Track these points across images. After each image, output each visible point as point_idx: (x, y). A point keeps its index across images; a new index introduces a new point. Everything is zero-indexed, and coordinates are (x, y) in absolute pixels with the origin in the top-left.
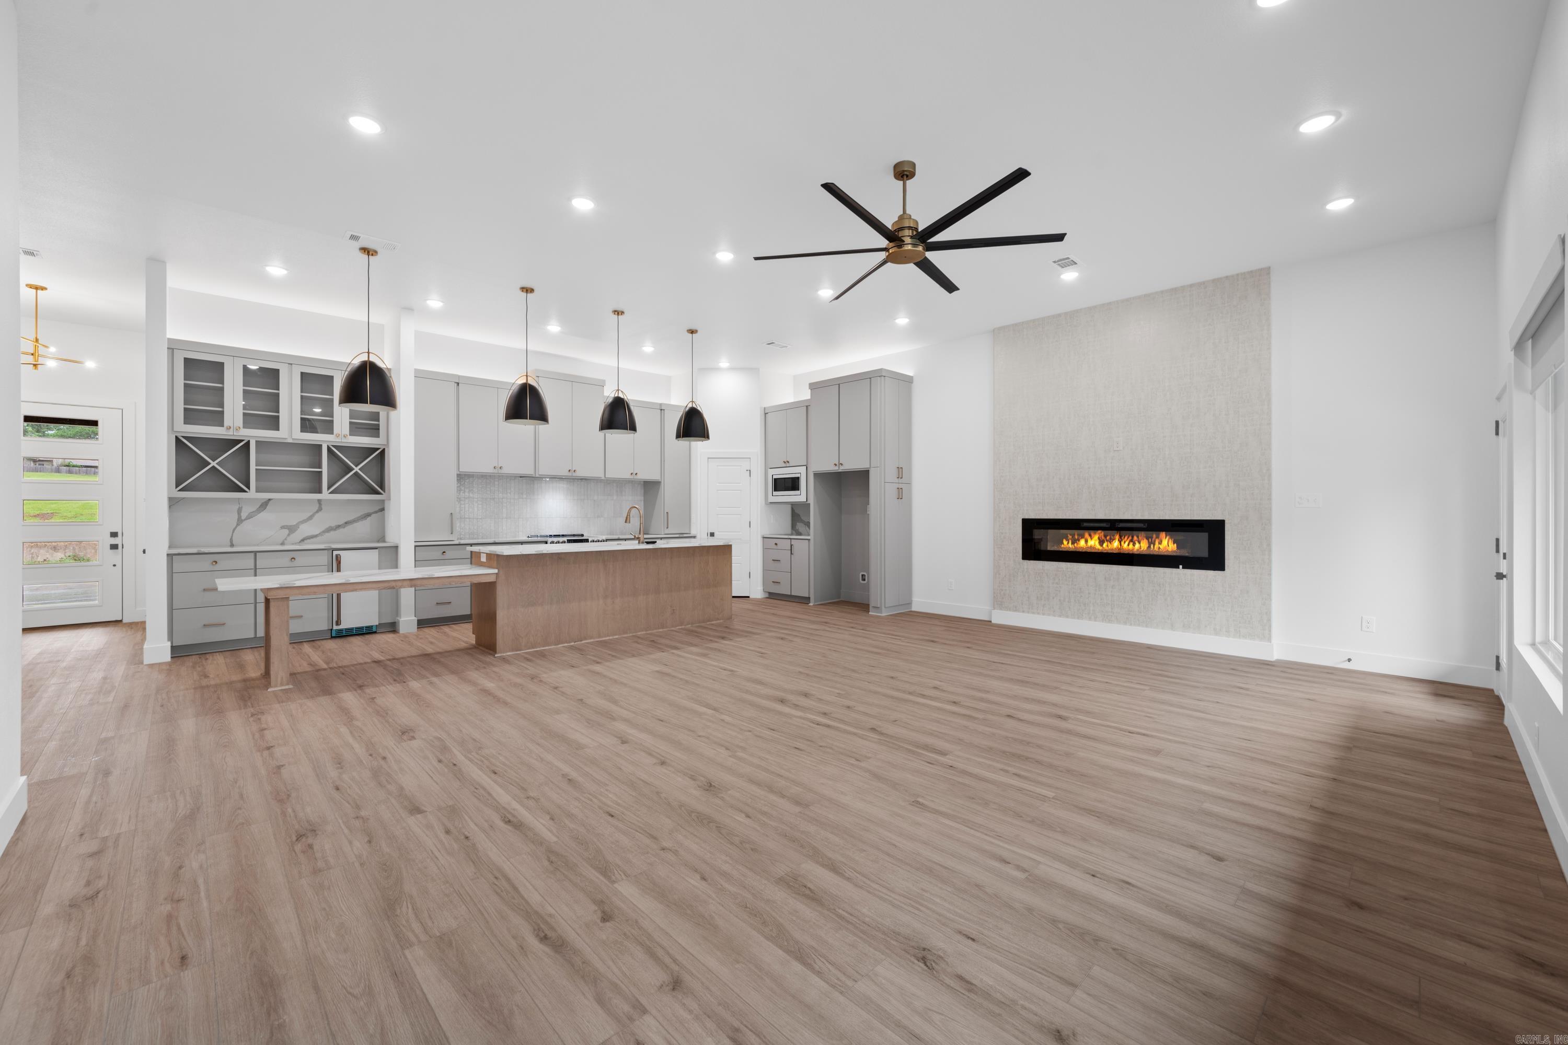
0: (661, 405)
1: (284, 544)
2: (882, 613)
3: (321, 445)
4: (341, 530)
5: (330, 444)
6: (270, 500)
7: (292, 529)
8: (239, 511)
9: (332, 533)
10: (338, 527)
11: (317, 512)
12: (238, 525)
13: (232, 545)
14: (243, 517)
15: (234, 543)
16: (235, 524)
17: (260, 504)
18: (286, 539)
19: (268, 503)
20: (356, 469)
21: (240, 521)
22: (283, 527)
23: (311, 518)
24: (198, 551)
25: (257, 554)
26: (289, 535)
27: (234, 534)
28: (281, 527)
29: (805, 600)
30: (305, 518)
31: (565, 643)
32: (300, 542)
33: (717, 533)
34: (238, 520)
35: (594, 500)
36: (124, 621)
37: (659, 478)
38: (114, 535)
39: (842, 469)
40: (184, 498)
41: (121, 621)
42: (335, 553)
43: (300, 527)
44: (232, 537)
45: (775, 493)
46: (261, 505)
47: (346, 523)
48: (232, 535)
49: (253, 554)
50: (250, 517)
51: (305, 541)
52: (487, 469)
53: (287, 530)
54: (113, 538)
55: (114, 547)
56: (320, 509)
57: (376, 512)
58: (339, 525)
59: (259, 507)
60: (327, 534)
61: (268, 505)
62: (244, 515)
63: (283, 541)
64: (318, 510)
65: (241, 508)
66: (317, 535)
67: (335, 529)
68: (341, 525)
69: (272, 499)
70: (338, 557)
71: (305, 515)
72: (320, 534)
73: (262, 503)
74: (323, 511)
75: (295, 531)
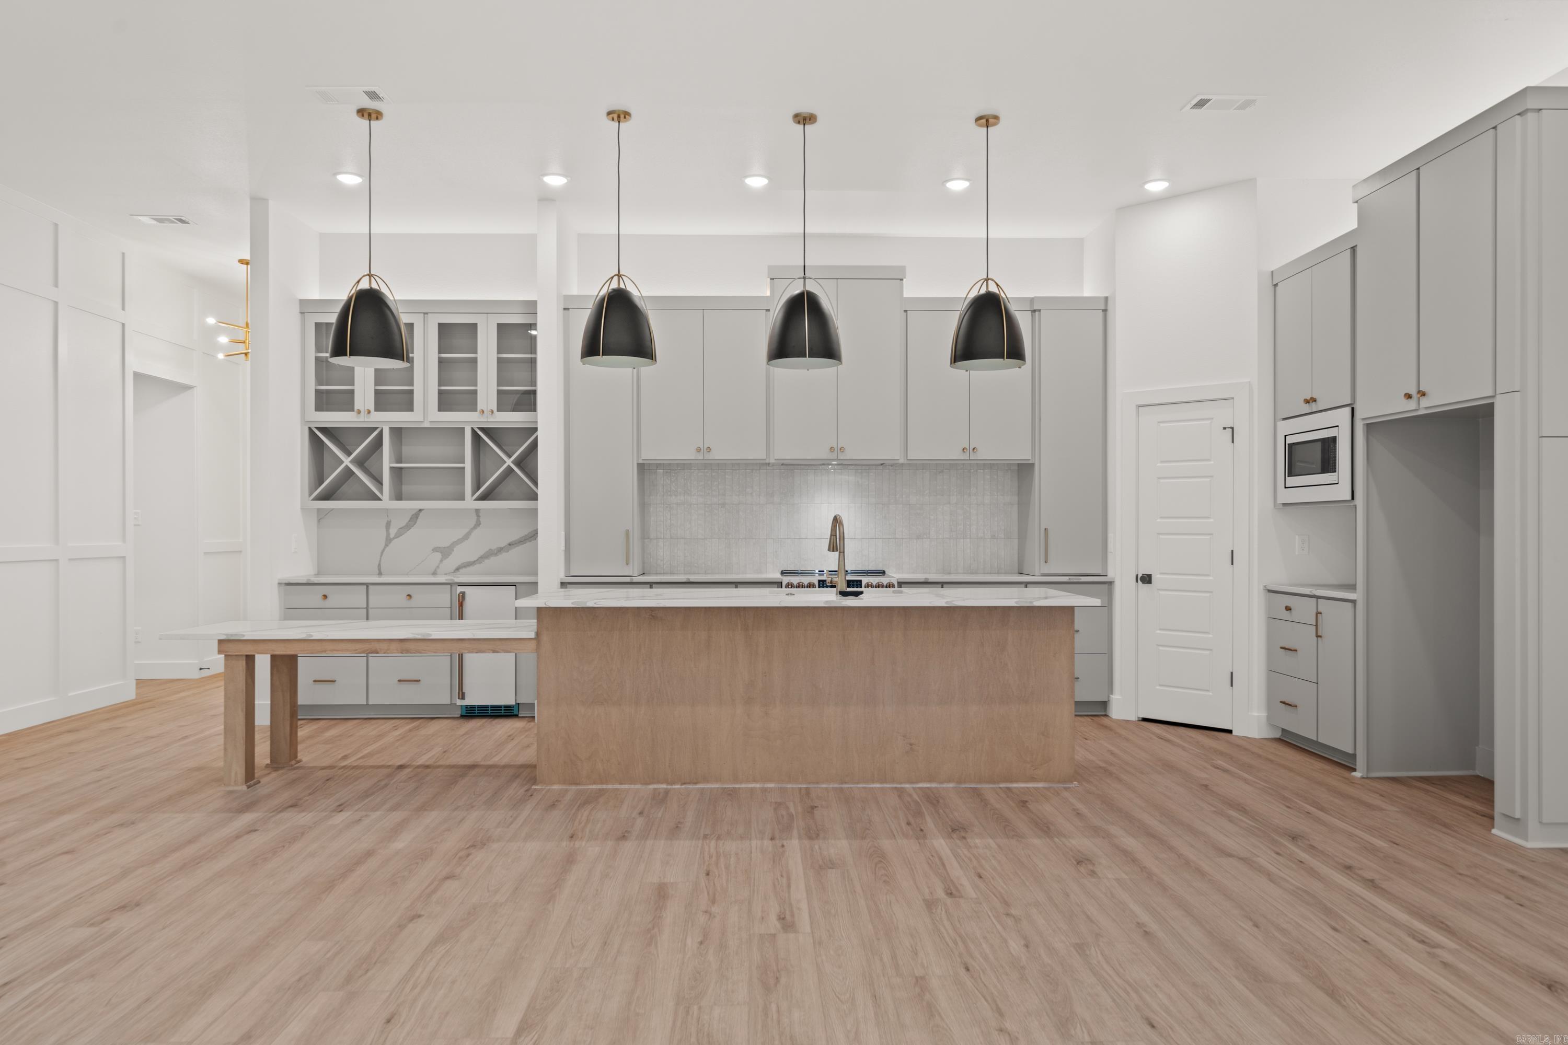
0: (1032, 300)
1: (436, 574)
2: (1526, 839)
3: (464, 428)
4: (504, 555)
5: (475, 426)
6: (420, 510)
7: (445, 552)
8: (388, 525)
9: (493, 558)
10: (500, 550)
11: (475, 527)
12: (386, 545)
13: (380, 574)
14: (392, 536)
15: (382, 571)
16: (383, 545)
17: (410, 517)
18: (438, 567)
19: (419, 514)
20: (509, 462)
21: (389, 541)
22: (435, 550)
23: (467, 537)
24: (308, 580)
25: (369, 586)
26: (441, 561)
27: (382, 558)
28: (433, 550)
29: (1345, 763)
30: (461, 537)
31: (662, 783)
32: (454, 572)
33: (1158, 576)
34: (386, 539)
37: (1030, 457)
39: (1426, 406)
40: (332, 510)
42: (459, 590)
43: (454, 549)
44: (380, 561)
45: (1292, 481)
46: (411, 519)
47: (510, 545)
48: (381, 559)
49: (365, 587)
50: (398, 535)
51: (461, 570)
52: (686, 453)
53: (439, 553)
56: (478, 524)
58: (500, 548)
59: (409, 521)
60: (486, 561)
61: (419, 517)
62: (393, 532)
63: (435, 570)
64: (475, 525)
65: (390, 521)
66: (475, 561)
67: (496, 554)
68: (503, 548)
69: (423, 510)
70: (463, 596)
71: (460, 533)
72: (478, 560)
73: (413, 515)
74: (481, 525)
75: (449, 556)
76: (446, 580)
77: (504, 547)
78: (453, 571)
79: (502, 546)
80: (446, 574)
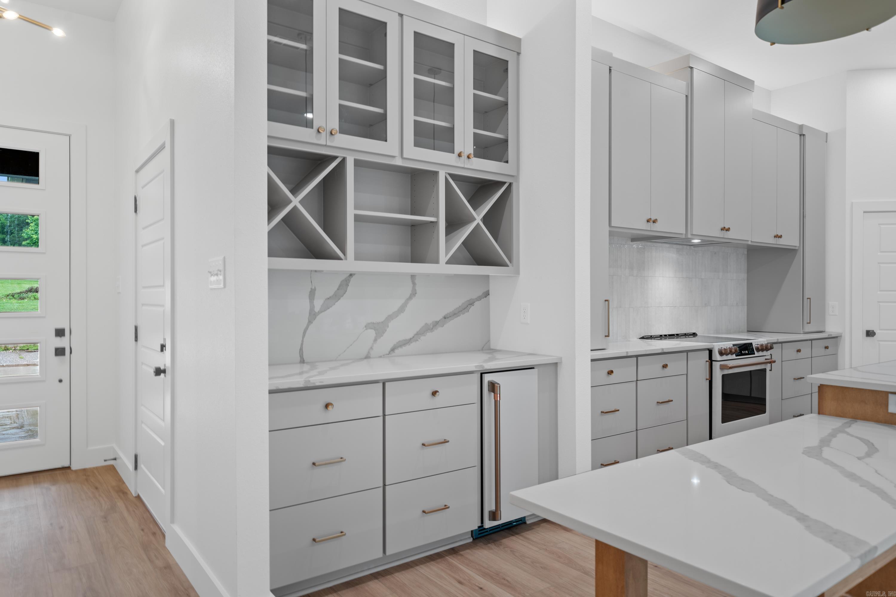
0: (801, 127)
3: (438, 172)
4: (439, 331)
5: (449, 172)
6: (351, 275)
7: (380, 329)
8: (312, 294)
10: (436, 324)
11: (410, 297)
12: (310, 322)
14: (317, 309)
15: (305, 357)
16: (307, 321)
18: (371, 348)
19: (349, 281)
20: (478, 219)
21: (313, 315)
22: (368, 326)
23: (402, 309)
24: (306, 382)
25: (387, 384)
26: (375, 340)
27: (305, 339)
28: (365, 326)
30: (396, 310)
33: (878, 331)
34: (310, 314)
35: (702, 279)
36: (74, 467)
37: (798, 245)
38: (60, 333)
41: (69, 468)
42: (487, 378)
43: (390, 325)
44: (302, 344)
46: (340, 286)
47: (445, 318)
48: (303, 341)
49: (381, 384)
50: (325, 308)
51: (396, 351)
54: (58, 339)
55: (60, 352)
56: (414, 294)
57: (479, 298)
58: (436, 322)
59: (338, 289)
60: (422, 338)
61: (350, 284)
62: (318, 304)
63: (369, 352)
64: (411, 294)
65: (315, 289)
66: (411, 339)
67: (432, 329)
68: (438, 322)
69: (354, 274)
70: (493, 387)
71: (396, 304)
72: (413, 337)
73: (341, 282)
74: (416, 295)
75: (384, 333)
76: (476, 366)
77: (440, 320)
78: (388, 353)
79: (438, 320)
80: (381, 357)
